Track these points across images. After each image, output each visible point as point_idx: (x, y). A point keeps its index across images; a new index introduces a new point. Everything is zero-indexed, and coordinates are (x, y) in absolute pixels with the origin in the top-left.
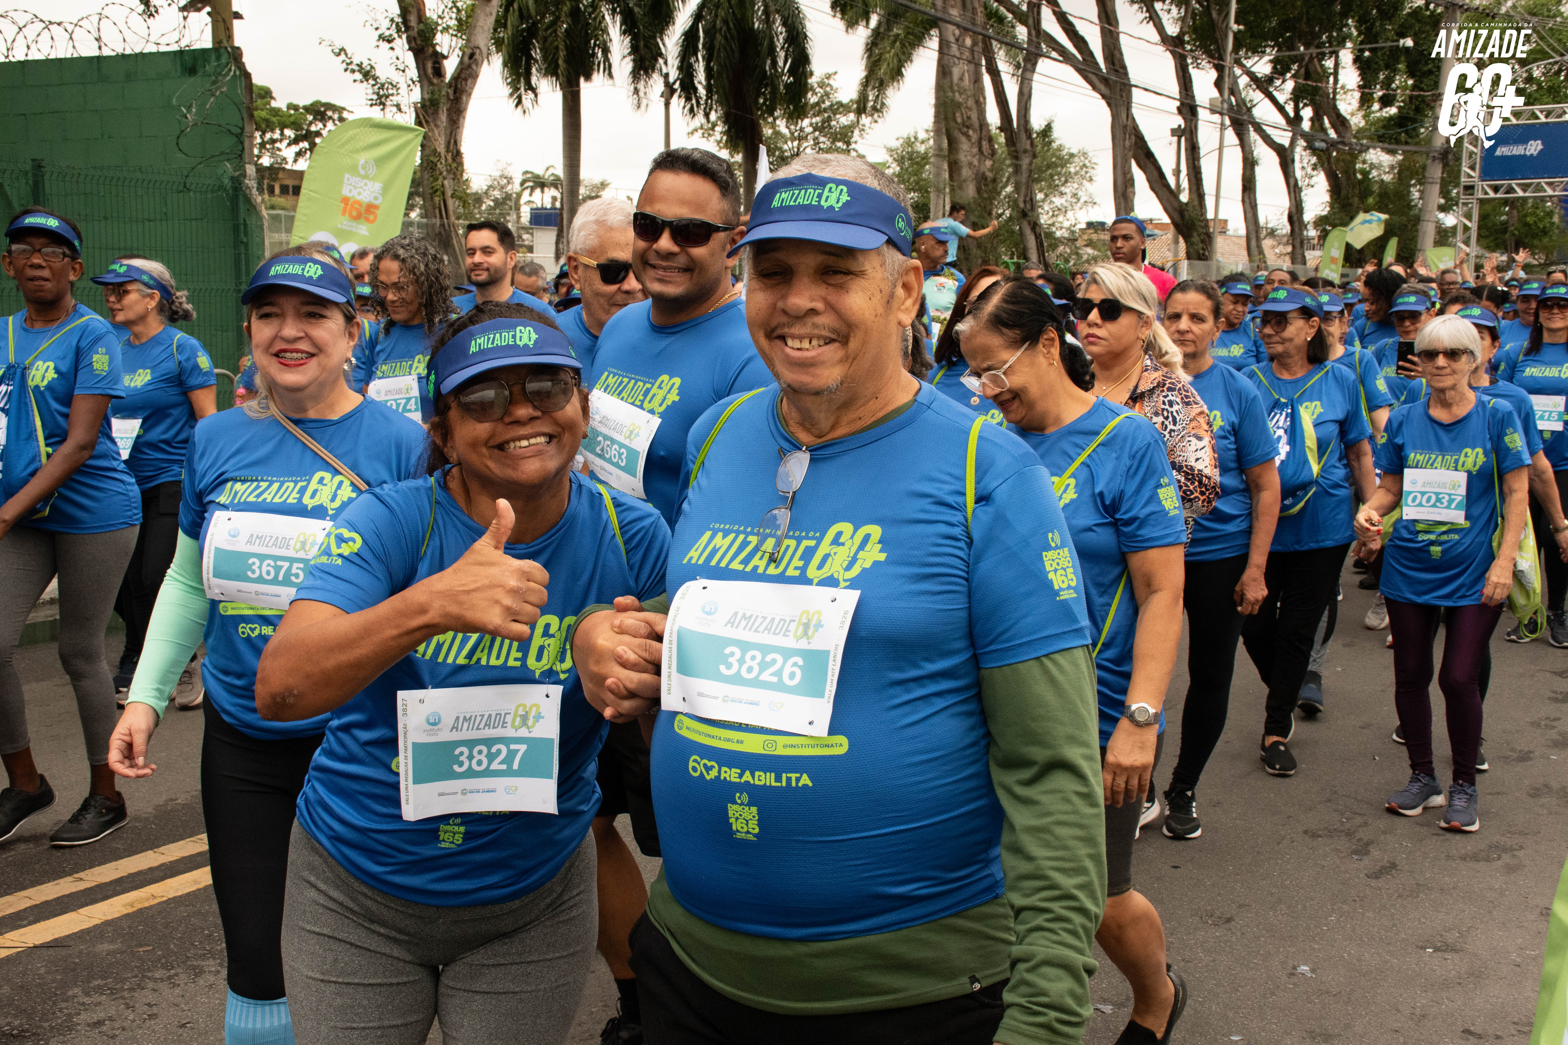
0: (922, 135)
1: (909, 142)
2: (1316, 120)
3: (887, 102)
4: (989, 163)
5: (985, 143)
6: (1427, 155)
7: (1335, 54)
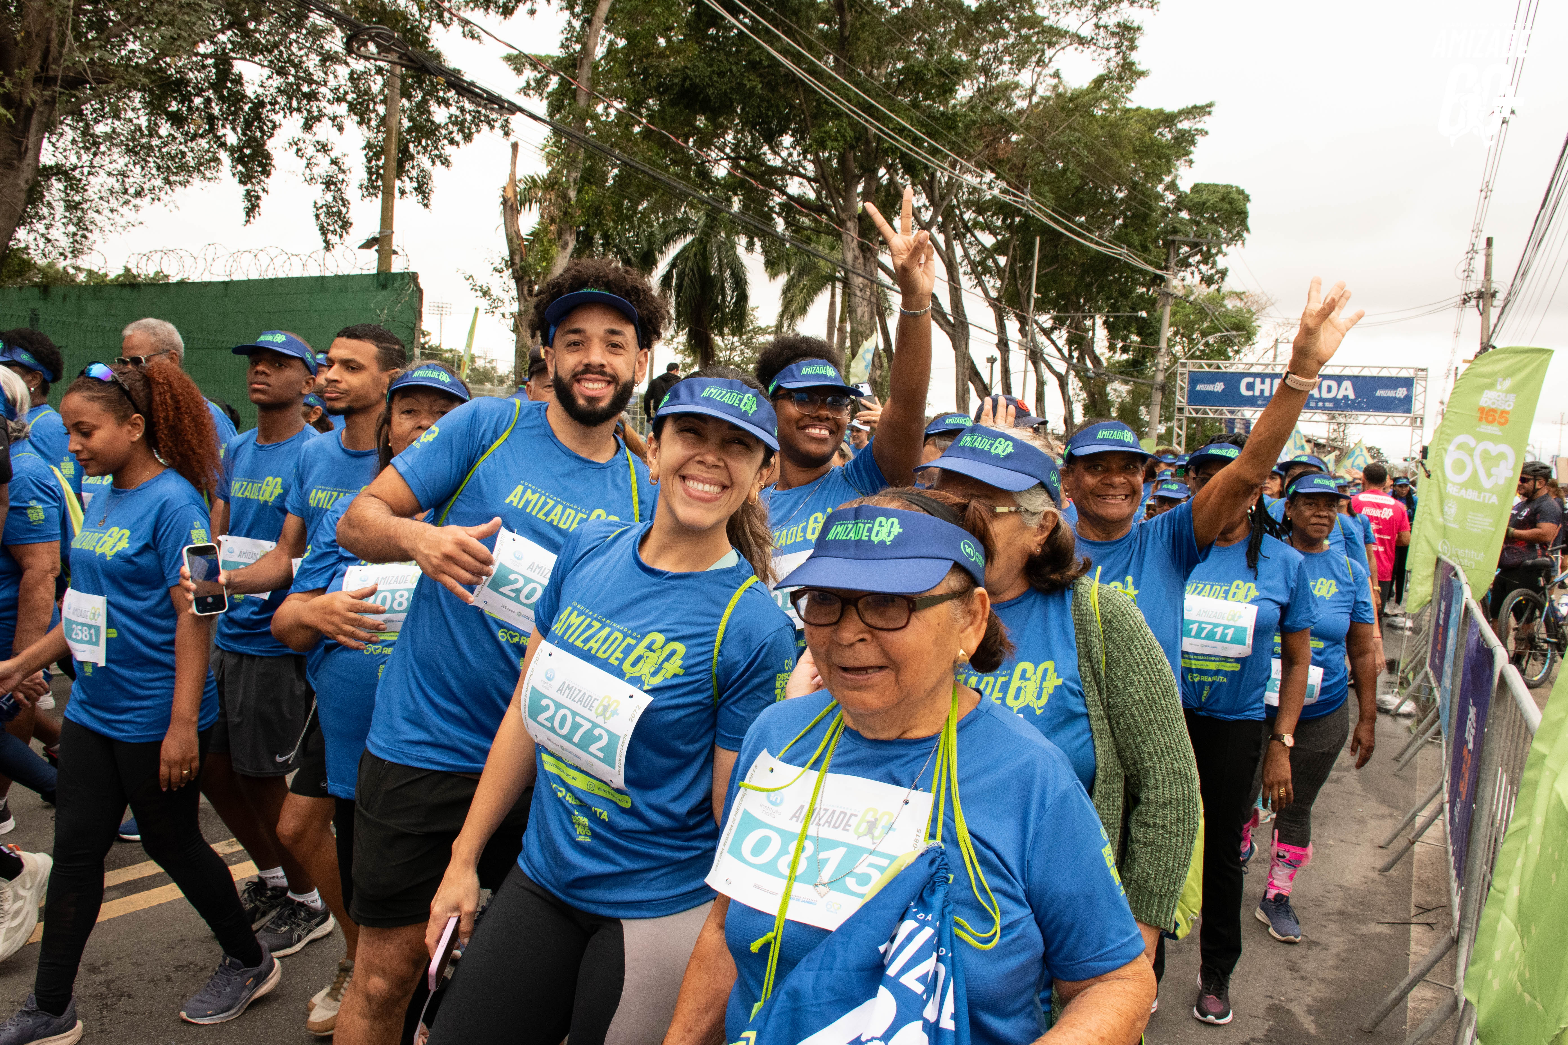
2: (1081, 358)
4: (878, 372)
5: (877, 359)
6: (1152, 386)
7: (1093, 317)
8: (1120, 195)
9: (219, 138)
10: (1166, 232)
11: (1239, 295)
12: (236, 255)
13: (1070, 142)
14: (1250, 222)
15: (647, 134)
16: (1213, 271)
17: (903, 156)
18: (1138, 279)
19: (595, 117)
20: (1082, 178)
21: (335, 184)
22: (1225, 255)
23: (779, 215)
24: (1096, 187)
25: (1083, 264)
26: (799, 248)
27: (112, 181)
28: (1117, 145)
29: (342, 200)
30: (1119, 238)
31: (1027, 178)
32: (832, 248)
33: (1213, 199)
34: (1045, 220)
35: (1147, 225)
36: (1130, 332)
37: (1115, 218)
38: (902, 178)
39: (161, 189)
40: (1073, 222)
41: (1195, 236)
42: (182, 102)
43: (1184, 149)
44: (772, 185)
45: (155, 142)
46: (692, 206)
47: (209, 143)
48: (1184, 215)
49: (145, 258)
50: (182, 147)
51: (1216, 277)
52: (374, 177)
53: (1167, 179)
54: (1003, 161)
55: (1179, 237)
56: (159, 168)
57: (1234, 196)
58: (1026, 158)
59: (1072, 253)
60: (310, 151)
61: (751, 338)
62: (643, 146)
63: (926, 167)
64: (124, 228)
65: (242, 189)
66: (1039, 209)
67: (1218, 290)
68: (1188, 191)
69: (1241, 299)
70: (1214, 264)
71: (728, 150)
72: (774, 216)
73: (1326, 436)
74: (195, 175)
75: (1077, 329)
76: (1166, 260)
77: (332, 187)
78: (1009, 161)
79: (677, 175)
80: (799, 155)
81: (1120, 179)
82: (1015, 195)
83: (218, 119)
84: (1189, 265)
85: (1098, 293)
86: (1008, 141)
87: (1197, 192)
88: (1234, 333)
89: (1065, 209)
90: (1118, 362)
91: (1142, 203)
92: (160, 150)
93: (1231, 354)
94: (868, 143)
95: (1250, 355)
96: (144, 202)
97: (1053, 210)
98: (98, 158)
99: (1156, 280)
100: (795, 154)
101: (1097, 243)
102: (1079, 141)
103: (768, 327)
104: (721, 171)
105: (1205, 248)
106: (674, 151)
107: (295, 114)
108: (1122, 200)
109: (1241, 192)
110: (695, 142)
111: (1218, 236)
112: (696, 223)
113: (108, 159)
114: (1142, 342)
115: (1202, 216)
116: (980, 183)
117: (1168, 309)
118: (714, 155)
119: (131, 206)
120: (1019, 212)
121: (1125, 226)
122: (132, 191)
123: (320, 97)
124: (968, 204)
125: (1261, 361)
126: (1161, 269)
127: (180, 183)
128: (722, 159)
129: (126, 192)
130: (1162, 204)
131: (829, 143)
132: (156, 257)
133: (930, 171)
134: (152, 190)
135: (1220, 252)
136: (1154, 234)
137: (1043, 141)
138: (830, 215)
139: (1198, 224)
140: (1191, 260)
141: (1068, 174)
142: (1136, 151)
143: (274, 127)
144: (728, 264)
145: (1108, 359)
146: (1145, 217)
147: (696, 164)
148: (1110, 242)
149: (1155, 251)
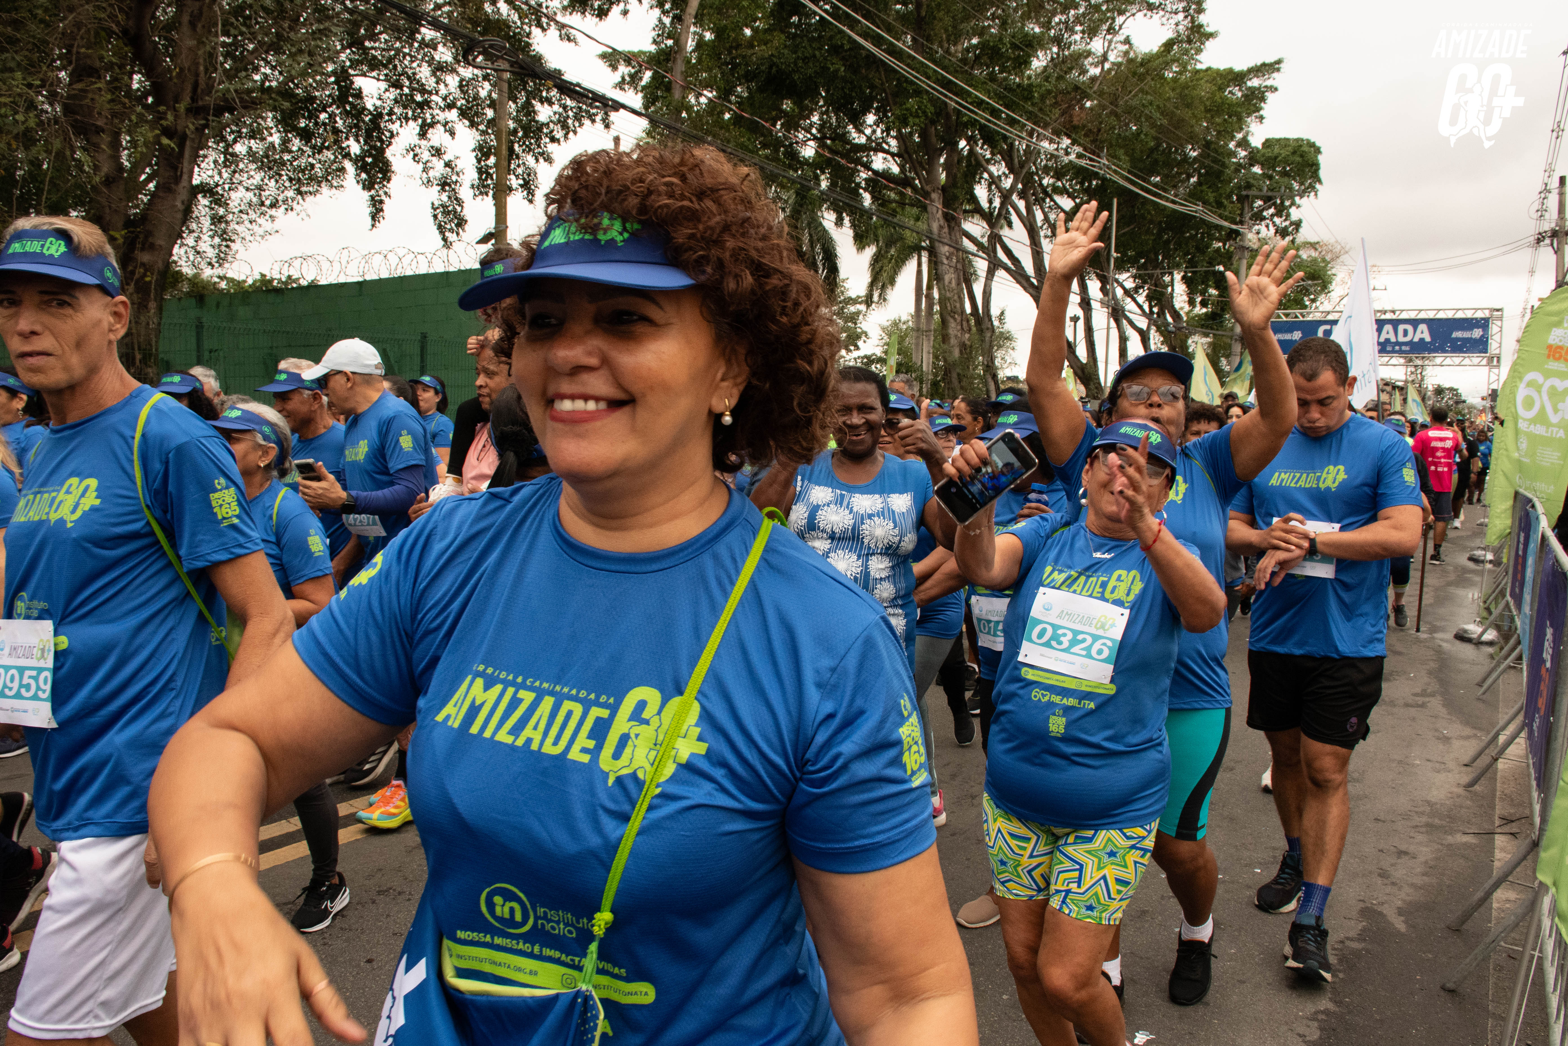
0: (903, 319)
1: (896, 324)
2: (1161, 314)
3: (888, 297)
4: (967, 336)
5: (965, 324)
6: (1231, 338)
7: (1171, 274)
8: (1195, 154)
9: (343, 149)
10: (1239, 187)
11: (1313, 246)
12: (367, 257)
13: (1143, 105)
14: (1322, 173)
15: (737, 120)
16: (1287, 223)
17: (983, 129)
18: (1213, 235)
19: (689, 108)
20: (1155, 138)
21: (450, 185)
22: (1299, 206)
23: (865, 190)
24: (1169, 147)
25: (1160, 222)
26: (885, 220)
27: (250, 195)
28: (1188, 106)
29: (457, 199)
30: (1194, 196)
31: (1102, 142)
32: (917, 219)
33: (1284, 153)
34: (1122, 182)
35: (1221, 182)
36: (1208, 286)
37: (1189, 176)
38: (982, 148)
39: (293, 200)
40: (1149, 182)
41: (1269, 189)
42: (309, 118)
43: (1255, 105)
44: (858, 162)
45: (287, 157)
46: (782, 186)
47: (334, 154)
48: (1257, 170)
49: (287, 265)
50: (311, 160)
51: (1290, 229)
52: (484, 176)
53: (1239, 136)
54: (1078, 127)
55: (1253, 192)
56: (291, 180)
57: (1305, 149)
58: (1101, 123)
59: (1149, 213)
60: (426, 156)
61: (843, 308)
62: (735, 132)
63: (1005, 138)
64: (263, 237)
65: (366, 195)
66: (1115, 172)
67: (1293, 241)
68: (1260, 147)
69: (1316, 249)
70: (1288, 215)
71: (814, 131)
72: (861, 191)
73: (1404, 378)
74: (323, 184)
75: (1156, 286)
76: (1241, 215)
77: (447, 188)
78: (1084, 126)
79: (767, 157)
80: (883, 132)
81: (1192, 139)
82: (1091, 160)
83: (342, 132)
84: (1263, 219)
85: (1176, 249)
86: (1082, 107)
87: (1268, 147)
88: (1310, 282)
89: (1141, 170)
90: (1197, 315)
91: (1215, 161)
92: (291, 164)
93: (1307, 303)
94: (948, 117)
95: (1326, 303)
96: (279, 213)
97: (1129, 172)
98: (237, 175)
99: (1233, 235)
100: (879, 131)
101: (1174, 202)
102: (1151, 104)
103: (859, 297)
104: (809, 151)
105: (1278, 202)
106: (763, 135)
107: (411, 122)
108: (1195, 158)
109: (1312, 145)
110: (782, 125)
111: (1291, 189)
112: (786, 202)
113: (246, 175)
114: (1220, 296)
115: (1274, 170)
116: (1057, 149)
117: (1245, 262)
118: (801, 136)
119: (267, 217)
120: (1096, 175)
121: (1199, 183)
122: (268, 203)
123: (433, 105)
124: (1046, 170)
125: (1337, 309)
126: (1236, 224)
127: (311, 193)
128: (809, 140)
129: (262, 204)
130: (1234, 160)
131: (911, 120)
132: (296, 264)
133: (1009, 141)
134: (285, 201)
135: (1293, 204)
136: (1228, 190)
137: (1116, 106)
138: (914, 188)
139: (1270, 178)
140: (1265, 214)
141: (1143, 136)
142: (1207, 111)
143: (392, 136)
144: (818, 240)
145: (1187, 314)
146: (1219, 175)
147: (784, 146)
148: (1186, 200)
149: (1230, 207)
